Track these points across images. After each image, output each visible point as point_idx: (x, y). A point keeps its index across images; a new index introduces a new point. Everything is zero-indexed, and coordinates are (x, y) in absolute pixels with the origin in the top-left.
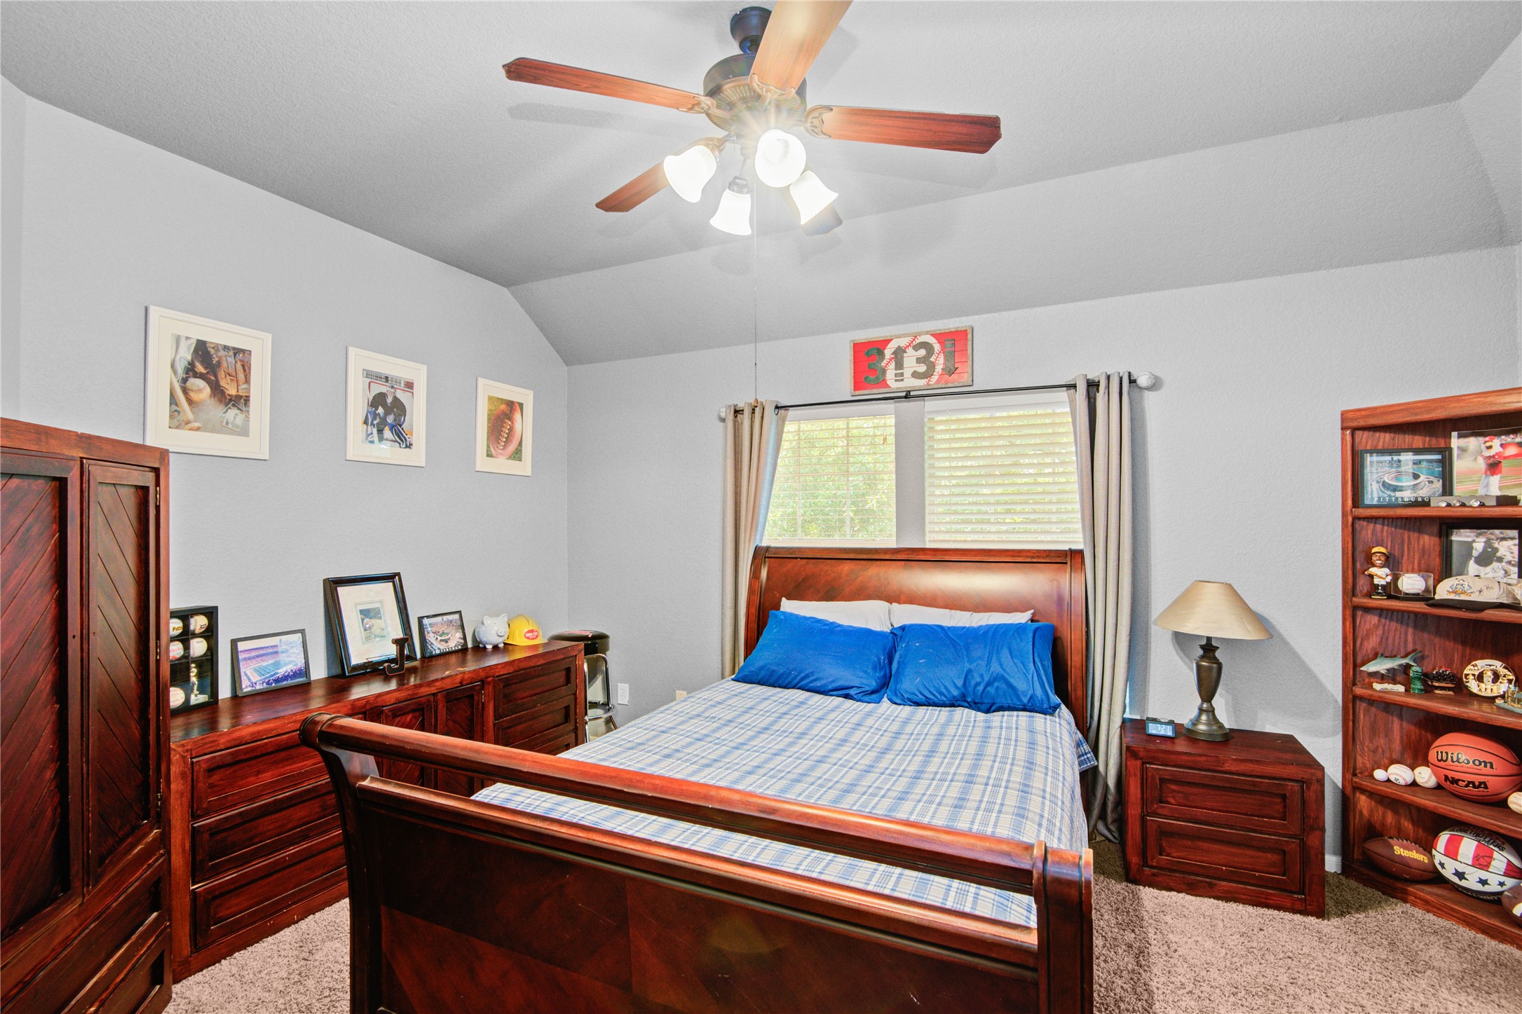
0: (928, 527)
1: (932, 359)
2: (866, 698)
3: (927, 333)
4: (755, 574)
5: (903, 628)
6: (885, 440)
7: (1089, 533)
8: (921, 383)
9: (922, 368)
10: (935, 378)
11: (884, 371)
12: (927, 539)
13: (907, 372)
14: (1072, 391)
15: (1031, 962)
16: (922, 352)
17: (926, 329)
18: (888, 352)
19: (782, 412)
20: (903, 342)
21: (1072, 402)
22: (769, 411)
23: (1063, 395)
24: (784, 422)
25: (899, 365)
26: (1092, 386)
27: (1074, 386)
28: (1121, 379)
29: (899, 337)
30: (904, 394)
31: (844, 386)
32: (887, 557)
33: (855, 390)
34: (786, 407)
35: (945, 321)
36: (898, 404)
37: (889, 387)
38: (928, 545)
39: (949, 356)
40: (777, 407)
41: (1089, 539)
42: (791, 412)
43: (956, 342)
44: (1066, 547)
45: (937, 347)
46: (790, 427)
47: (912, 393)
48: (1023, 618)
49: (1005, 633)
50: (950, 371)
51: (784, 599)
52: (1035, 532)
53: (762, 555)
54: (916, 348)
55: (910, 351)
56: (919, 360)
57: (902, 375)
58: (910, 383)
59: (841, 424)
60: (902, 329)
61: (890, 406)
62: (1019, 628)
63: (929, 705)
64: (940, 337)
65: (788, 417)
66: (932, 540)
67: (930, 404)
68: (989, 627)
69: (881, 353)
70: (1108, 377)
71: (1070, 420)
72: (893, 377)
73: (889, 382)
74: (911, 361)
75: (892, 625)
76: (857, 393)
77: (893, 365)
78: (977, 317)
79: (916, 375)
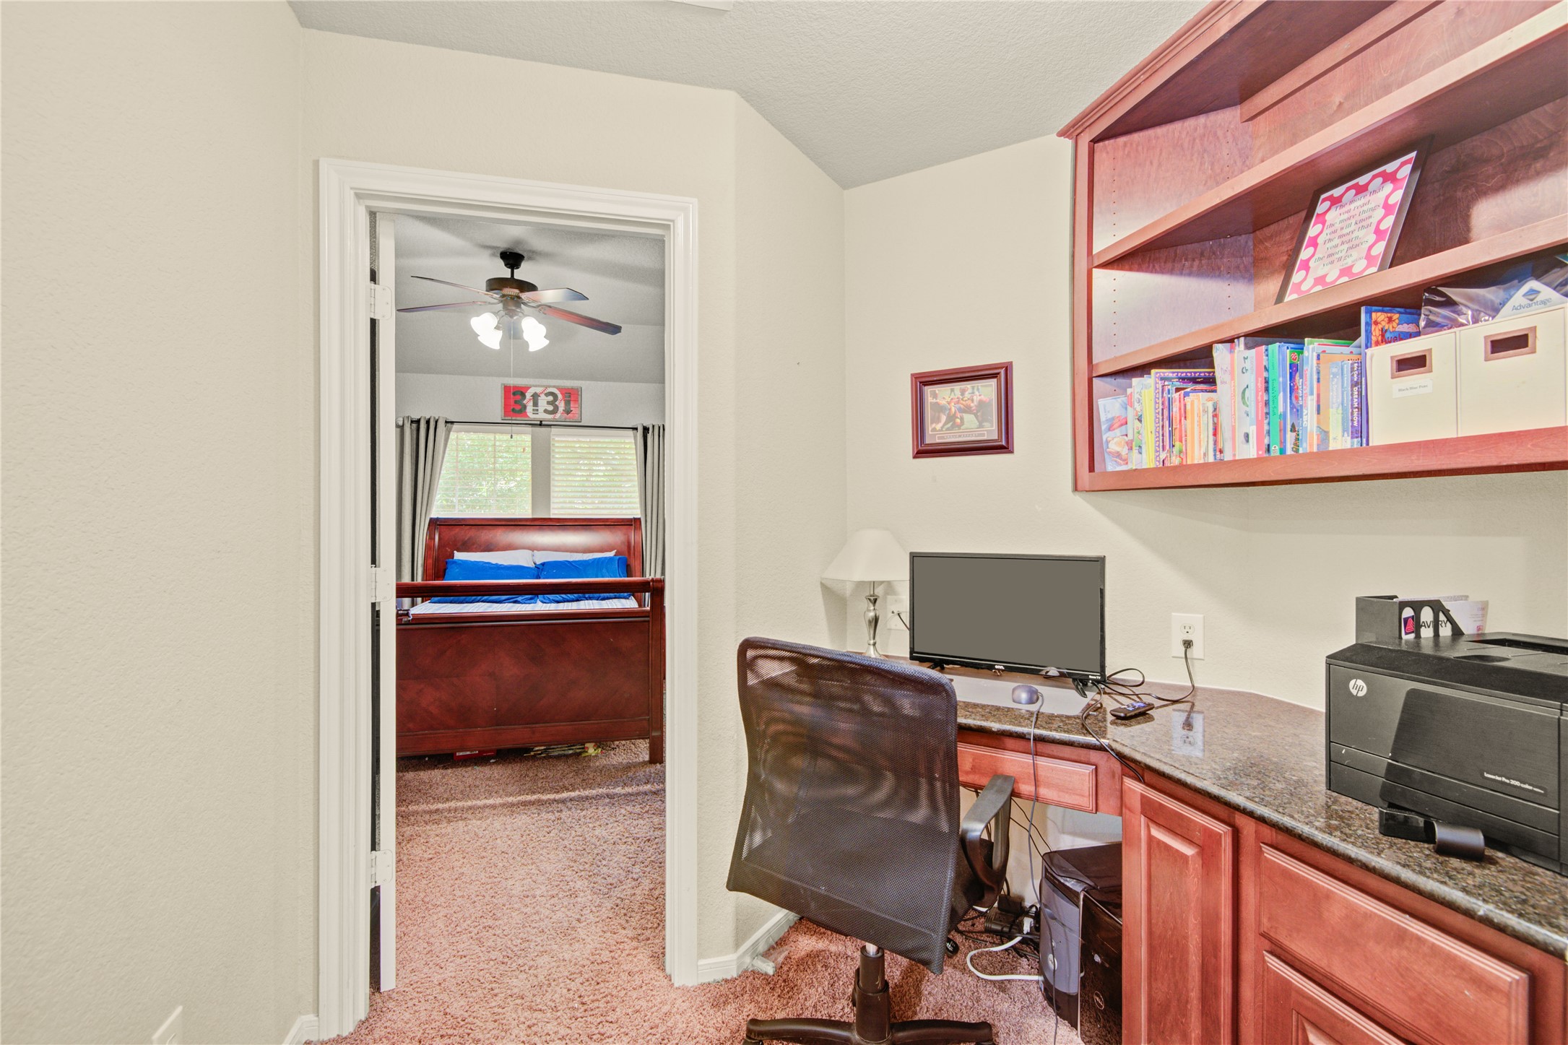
0: (552, 506)
1: (557, 403)
2: (529, 601)
3: (554, 387)
4: (431, 537)
5: (543, 564)
6: (524, 450)
7: (643, 508)
8: (550, 417)
9: (550, 408)
10: (558, 416)
11: (525, 407)
12: (551, 512)
13: (541, 409)
14: (635, 431)
15: (647, 614)
16: (551, 398)
17: (555, 384)
18: (528, 395)
19: (449, 425)
20: (538, 390)
21: (635, 437)
22: (441, 425)
23: (631, 432)
24: (449, 432)
25: (536, 404)
26: (646, 430)
27: (636, 429)
28: (659, 427)
29: (536, 386)
30: (539, 423)
31: (497, 412)
32: (528, 523)
33: (505, 416)
34: (452, 423)
35: (565, 381)
36: (534, 428)
37: (527, 416)
38: (552, 517)
39: (567, 403)
40: (446, 422)
41: (643, 512)
42: (455, 426)
43: (572, 396)
44: (632, 517)
45: (560, 396)
46: (453, 435)
47: (543, 423)
48: (612, 554)
49: (602, 562)
50: (568, 411)
51: (455, 552)
52: (609, 509)
53: (435, 524)
54: (547, 395)
55: (543, 396)
56: (549, 403)
57: (537, 410)
58: (542, 416)
59: (491, 436)
60: (537, 381)
61: (529, 429)
62: (610, 559)
63: (564, 602)
64: (561, 389)
65: (453, 429)
66: (555, 513)
67: (554, 430)
68: (595, 559)
69: (523, 395)
70: (653, 426)
71: (634, 447)
72: (531, 411)
73: (528, 414)
74: (543, 402)
75: (535, 564)
76: (506, 418)
77: (531, 403)
78: (583, 382)
79: (546, 411)
